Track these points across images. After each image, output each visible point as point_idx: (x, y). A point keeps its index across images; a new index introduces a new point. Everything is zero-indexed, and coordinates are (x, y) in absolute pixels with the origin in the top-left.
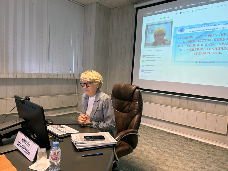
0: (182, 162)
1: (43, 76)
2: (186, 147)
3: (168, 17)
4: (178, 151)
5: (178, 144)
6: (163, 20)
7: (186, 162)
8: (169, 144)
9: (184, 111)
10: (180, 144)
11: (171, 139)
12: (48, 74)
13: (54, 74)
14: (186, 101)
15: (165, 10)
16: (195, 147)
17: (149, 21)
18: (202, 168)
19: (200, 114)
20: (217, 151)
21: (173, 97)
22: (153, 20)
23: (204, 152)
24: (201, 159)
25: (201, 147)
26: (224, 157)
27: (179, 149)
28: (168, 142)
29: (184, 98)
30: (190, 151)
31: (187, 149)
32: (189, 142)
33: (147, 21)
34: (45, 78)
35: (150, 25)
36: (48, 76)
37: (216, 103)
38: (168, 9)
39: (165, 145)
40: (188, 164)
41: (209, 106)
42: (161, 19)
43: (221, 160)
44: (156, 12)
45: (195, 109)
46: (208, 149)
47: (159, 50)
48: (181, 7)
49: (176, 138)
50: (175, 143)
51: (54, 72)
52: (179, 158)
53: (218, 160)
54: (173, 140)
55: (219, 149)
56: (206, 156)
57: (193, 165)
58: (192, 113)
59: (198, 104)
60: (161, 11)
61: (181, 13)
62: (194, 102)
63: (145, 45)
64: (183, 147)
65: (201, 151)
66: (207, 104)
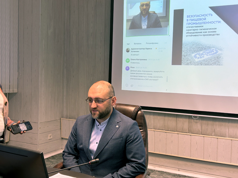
14: (200, 123)
21: (179, 117)
29: (196, 117)
58: (210, 140)
59: (217, 125)
62: (210, 123)
66: (230, 125)
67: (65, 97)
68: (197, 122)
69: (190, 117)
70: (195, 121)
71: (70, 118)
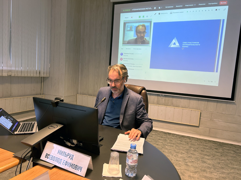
0: (172, 155)
1: (4, 74)
2: (168, 141)
3: (147, 16)
4: (164, 145)
5: (161, 138)
6: (142, 18)
7: (175, 154)
8: (153, 139)
9: (163, 108)
10: (162, 138)
11: (153, 135)
12: (10, 71)
13: (17, 71)
14: (164, 98)
15: (144, 9)
16: (175, 140)
17: (127, 18)
18: (189, 157)
19: (177, 109)
20: (193, 141)
21: (151, 95)
22: (132, 17)
23: (184, 143)
24: (185, 150)
25: (180, 139)
26: (201, 145)
27: (164, 143)
28: (152, 138)
29: (163, 95)
30: (174, 144)
31: (170, 142)
32: (168, 136)
33: (125, 18)
34: (7, 75)
35: (129, 23)
36: (10, 74)
37: (190, 99)
38: (147, 9)
39: (150, 140)
40: (178, 155)
41: (184, 102)
42: (140, 17)
43: (200, 148)
44: (134, 10)
45: (172, 105)
46: (186, 140)
47: (138, 49)
48: (160, 8)
49: (157, 134)
50: (158, 138)
51: (17, 69)
52: (168, 151)
53: (198, 149)
54: (155, 136)
55: (194, 139)
56: (188, 146)
57: (182, 156)
58: (170, 109)
59: (174, 100)
60: (140, 9)
61: (159, 14)
62: (171, 99)
63: (123, 43)
64: (166, 141)
65: (181, 142)
66: (182, 100)
67: (79, 81)
68: (162, 98)
69: (158, 95)
70: (161, 97)
71: (82, 94)
